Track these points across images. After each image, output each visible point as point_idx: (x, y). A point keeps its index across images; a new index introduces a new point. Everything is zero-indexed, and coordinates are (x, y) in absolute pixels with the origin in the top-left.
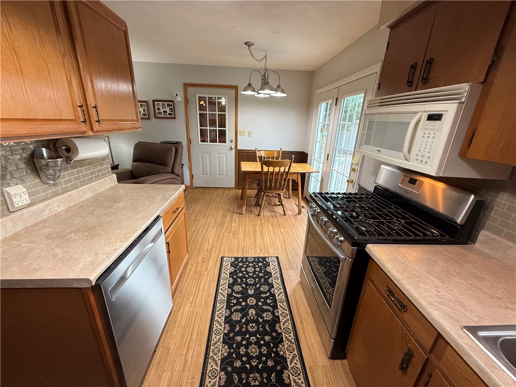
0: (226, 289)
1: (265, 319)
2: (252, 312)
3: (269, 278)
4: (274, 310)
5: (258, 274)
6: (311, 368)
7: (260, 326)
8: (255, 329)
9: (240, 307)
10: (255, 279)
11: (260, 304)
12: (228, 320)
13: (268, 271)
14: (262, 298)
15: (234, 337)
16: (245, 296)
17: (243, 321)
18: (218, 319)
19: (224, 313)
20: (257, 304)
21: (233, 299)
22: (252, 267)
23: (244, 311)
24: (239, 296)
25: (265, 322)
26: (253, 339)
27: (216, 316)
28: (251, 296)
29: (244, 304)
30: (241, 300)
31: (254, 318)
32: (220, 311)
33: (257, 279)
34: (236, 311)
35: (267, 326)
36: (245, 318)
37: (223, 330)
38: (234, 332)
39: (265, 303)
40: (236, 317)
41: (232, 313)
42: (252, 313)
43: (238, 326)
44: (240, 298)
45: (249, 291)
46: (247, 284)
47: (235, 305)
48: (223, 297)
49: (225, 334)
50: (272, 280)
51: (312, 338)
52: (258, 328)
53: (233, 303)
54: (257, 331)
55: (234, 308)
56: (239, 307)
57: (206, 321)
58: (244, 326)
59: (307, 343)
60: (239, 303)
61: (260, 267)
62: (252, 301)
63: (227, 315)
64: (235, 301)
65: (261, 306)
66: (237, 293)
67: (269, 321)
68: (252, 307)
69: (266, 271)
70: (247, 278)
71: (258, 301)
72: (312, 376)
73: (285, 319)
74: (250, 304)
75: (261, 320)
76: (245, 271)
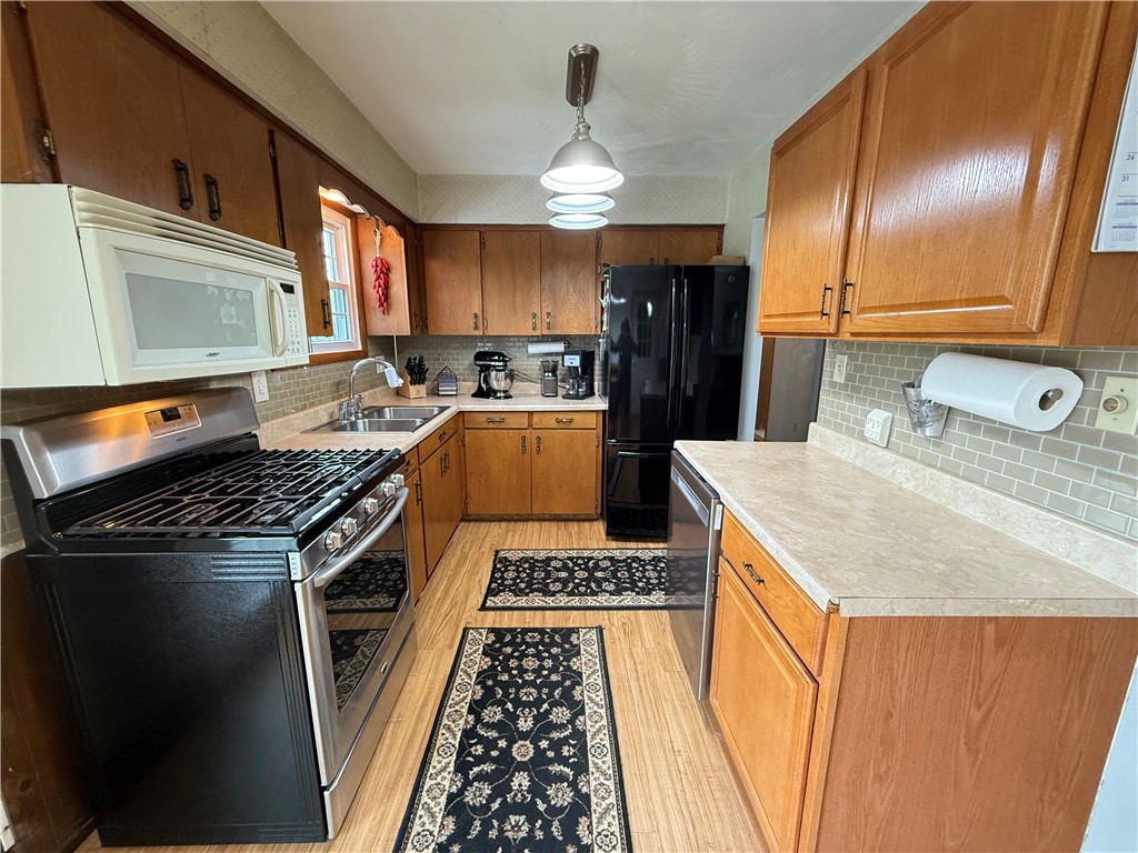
0: (596, 791)
1: (500, 708)
2: (525, 724)
3: (450, 841)
4: (475, 727)
6: (450, 647)
7: (512, 696)
8: (524, 690)
9: (551, 736)
11: (502, 743)
12: (578, 709)
14: (494, 760)
15: (564, 680)
16: (537, 765)
17: (545, 706)
18: (599, 710)
19: (589, 723)
20: (511, 742)
21: (570, 757)
23: (544, 726)
24: (556, 768)
25: (501, 703)
26: (529, 677)
27: (604, 715)
28: (522, 767)
29: (544, 744)
30: (551, 754)
31: (522, 711)
32: (597, 726)
34: (562, 727)
35: (499, 696)
36: (542, 711)
37: (585, 692)
38: (564, 687)
39: (490, 744)
40: (560, 714)
41: (572, 721)
42: (526, 721)
43: (557, 697)
44: (551, 761)
45: (526, 783)
46: (533, 815)
47: (565, 741)
48: (600, 762)
49: (580, 684)
50: (442, 828)
51: (422, 678)
52: (517, 692)
53: (570, 745)
54: (519, 687)
55: (567, 733)
56: (555, 735)
57: (622, 710)
58: (544, 696)
59: (436, 673)
60: (556, 745)
62: (523, 751)
63: (581, 718)
64: (566, 751)
65: (500, 738)
66: (561, 778)
67: (492, 705)
68: (524, 736)
71: (506, 752)
72: (453, 640)
73: (457, 708)
74: (528, 743)
75: (509, 706)
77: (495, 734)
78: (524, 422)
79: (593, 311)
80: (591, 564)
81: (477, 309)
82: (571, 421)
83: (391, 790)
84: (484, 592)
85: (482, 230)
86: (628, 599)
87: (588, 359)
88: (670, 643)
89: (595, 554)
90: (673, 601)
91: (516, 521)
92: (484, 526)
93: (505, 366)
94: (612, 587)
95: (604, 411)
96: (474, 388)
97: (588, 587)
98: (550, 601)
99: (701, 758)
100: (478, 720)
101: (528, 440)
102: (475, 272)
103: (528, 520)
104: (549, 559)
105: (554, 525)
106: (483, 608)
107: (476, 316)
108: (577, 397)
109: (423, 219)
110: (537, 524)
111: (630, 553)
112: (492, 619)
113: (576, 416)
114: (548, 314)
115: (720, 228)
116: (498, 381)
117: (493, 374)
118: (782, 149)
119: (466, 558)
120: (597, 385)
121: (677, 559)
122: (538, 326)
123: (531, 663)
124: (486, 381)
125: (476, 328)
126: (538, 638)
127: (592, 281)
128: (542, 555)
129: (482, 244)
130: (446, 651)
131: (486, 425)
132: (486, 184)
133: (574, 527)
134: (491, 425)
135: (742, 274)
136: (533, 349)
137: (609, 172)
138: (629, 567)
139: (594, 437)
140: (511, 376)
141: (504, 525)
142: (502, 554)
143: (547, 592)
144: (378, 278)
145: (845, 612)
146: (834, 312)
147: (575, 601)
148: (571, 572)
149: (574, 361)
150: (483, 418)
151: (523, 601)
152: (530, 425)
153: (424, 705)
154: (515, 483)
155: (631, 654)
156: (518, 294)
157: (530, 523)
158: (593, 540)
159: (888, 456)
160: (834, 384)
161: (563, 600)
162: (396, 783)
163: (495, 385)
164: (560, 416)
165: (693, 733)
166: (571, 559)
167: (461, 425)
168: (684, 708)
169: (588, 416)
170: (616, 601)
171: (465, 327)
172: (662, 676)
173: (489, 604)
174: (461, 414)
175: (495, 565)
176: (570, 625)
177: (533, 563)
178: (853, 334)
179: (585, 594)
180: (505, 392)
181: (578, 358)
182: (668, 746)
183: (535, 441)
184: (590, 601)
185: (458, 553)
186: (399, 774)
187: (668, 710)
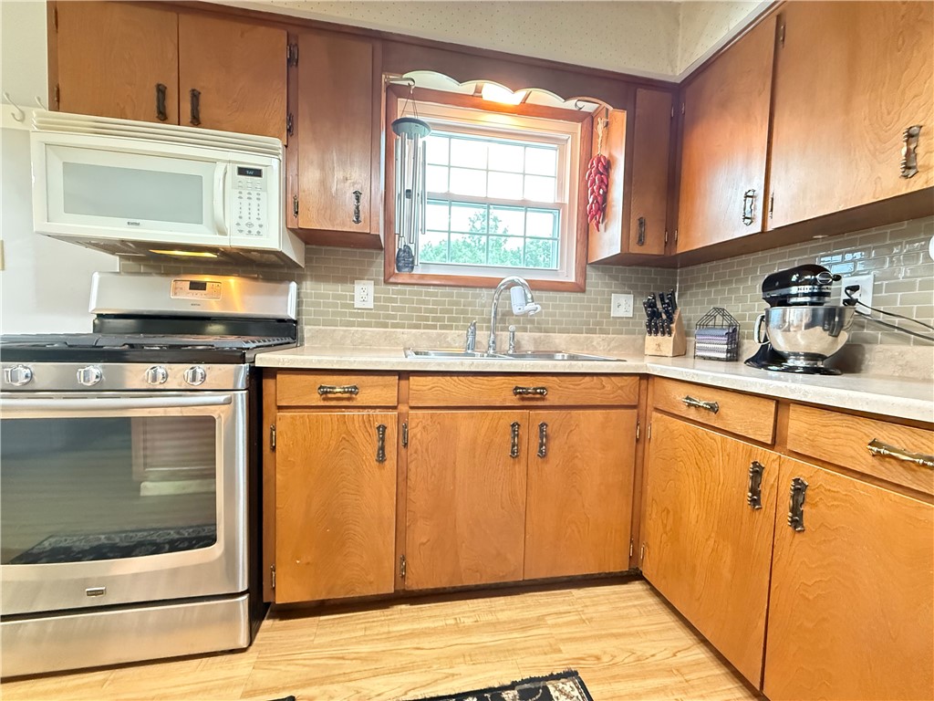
101: (768, 479)
117: (777, 312)
119: (521, 629)
125: (748, 220)
131: (684, 412)
134: (692, 414)
142: (563, 688)
150: (679, 394)
152: (779, 439)
163: (778, 341)
164: (888, 435)
175: (512, 686)
183: (787, 488)
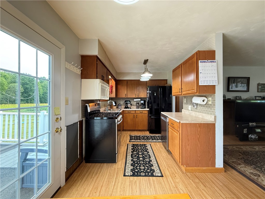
0: (152, 160)
3: (133, 163)
5: (138, 165)
10: (140, 163)
13: (132, 167)
15: (145, 149)
16: (143, 157)
18: (151, 152)
21: (148, 157)
22: (141, 169)
23: (143, 154)
24: (146, 158)
28: (141, 157)
29: (144, 155)
31: (139, 152)
32: (151, 154)
33: (138, 163)
34: (146, 154)
35: (135, 151)
43: (145, 151)
45: (142, 159)
46: (144, 161)
48: (152, 157)
49: (148, 150)
50: (131, 162)
51: (123, 149)
54: (138, 150)
58: (143, 151)
60: (146, 156)
61: (137, 169)
63: (149, 153)
68: (140, 155)
69: (134, 167)
70: (144, 163)
71: (138, 156)
73: (129, 152)
75: (137, 152)
76: (145, 167)
77: (136, 154)
78: (134, 112)
79: (146, 94)
80: (147, 137)
81: (126, 93)
82: (142, 112)
83: (122, 159)
84: (129, 140)
85: (127, 80)
86: (154, 141)
87: (145, 102)
88: (162, 146)
89: (148, 135)
90: (162, 141)
91: (132, 131)
92: (126, 132)
93: (130, 103)
94: (151, 139)
95: (148, 110)
96: (125, 107)
97: (147, 139)
98: (141, 141)
99: (168, 157)
100: (133, 153)
101: (135, 116)
102: (126, 87)
103: (134, 131)
104: (139, 136)
105: (139, 132)
106: (130, 142)
107: (126, 94)
108: (143, 108)
109: (118, 79)
110: (136, 132)
111: (154, 135)
112: (131, 143)
113: (143, 111)
114: (138, 94)
115: (167, 80)
116: (129, 105)
117: (128, 104)
118: (174, 71)
119: (125, 136)
120: (146, 106)
121: (163, 136)
122: (136, 96)
123: (139, 148)
124: (127, 106)
125: (126, 96)
126: (140, 145)
127: (145, 89)
128: (138, 135)
129: (127, 83)
130: (125, 147)
131: (127, 113)
132: (128, 74)
133: (143, 132)
134: (128, 113)
135: (170, 87)
136: (135, 100)
137: (150, 74)
138: (154, 137)
139: (147, 115)
140: (131, 105)
141: (130, 132)
142: (131, 135)
143: (140, 140)
144: (111, 88)
145: (181, 122)
146: (181, 92)
147: (145, 141)
148: (144, 138)
149: (143, 102)
151: (136, 141)
152: (135, 113)
153: (124, 152)
154: (132, 123)
155: (156, 147)
156: (133, 91)
157: (135, 132)
158: (147, 134)
159: (192, 111)
160: (185, 103)
161: (143, 141)
162: (123, 159)
163: (128, 106)
164: (140, 111)
165: (166, 155)
166: (144, 136)
167: (123, 113)
168: (165, 153)
169: (145, 111)
170: (152, 141)
171: (124, 96)
172: (161, 149)
173: (131, 141)
174: (123, 111)
175: (130, 137)
176: (145, 144)
177: (137, 137)
178: (183, 94)
179: (147, 140)
180: (130, 107)
181: (143, 101)
182: (163, 156)
183: (136, 116)
184: (148, 141)
185: (123, 135)
186: (123, 158)
187: (162, 153)
